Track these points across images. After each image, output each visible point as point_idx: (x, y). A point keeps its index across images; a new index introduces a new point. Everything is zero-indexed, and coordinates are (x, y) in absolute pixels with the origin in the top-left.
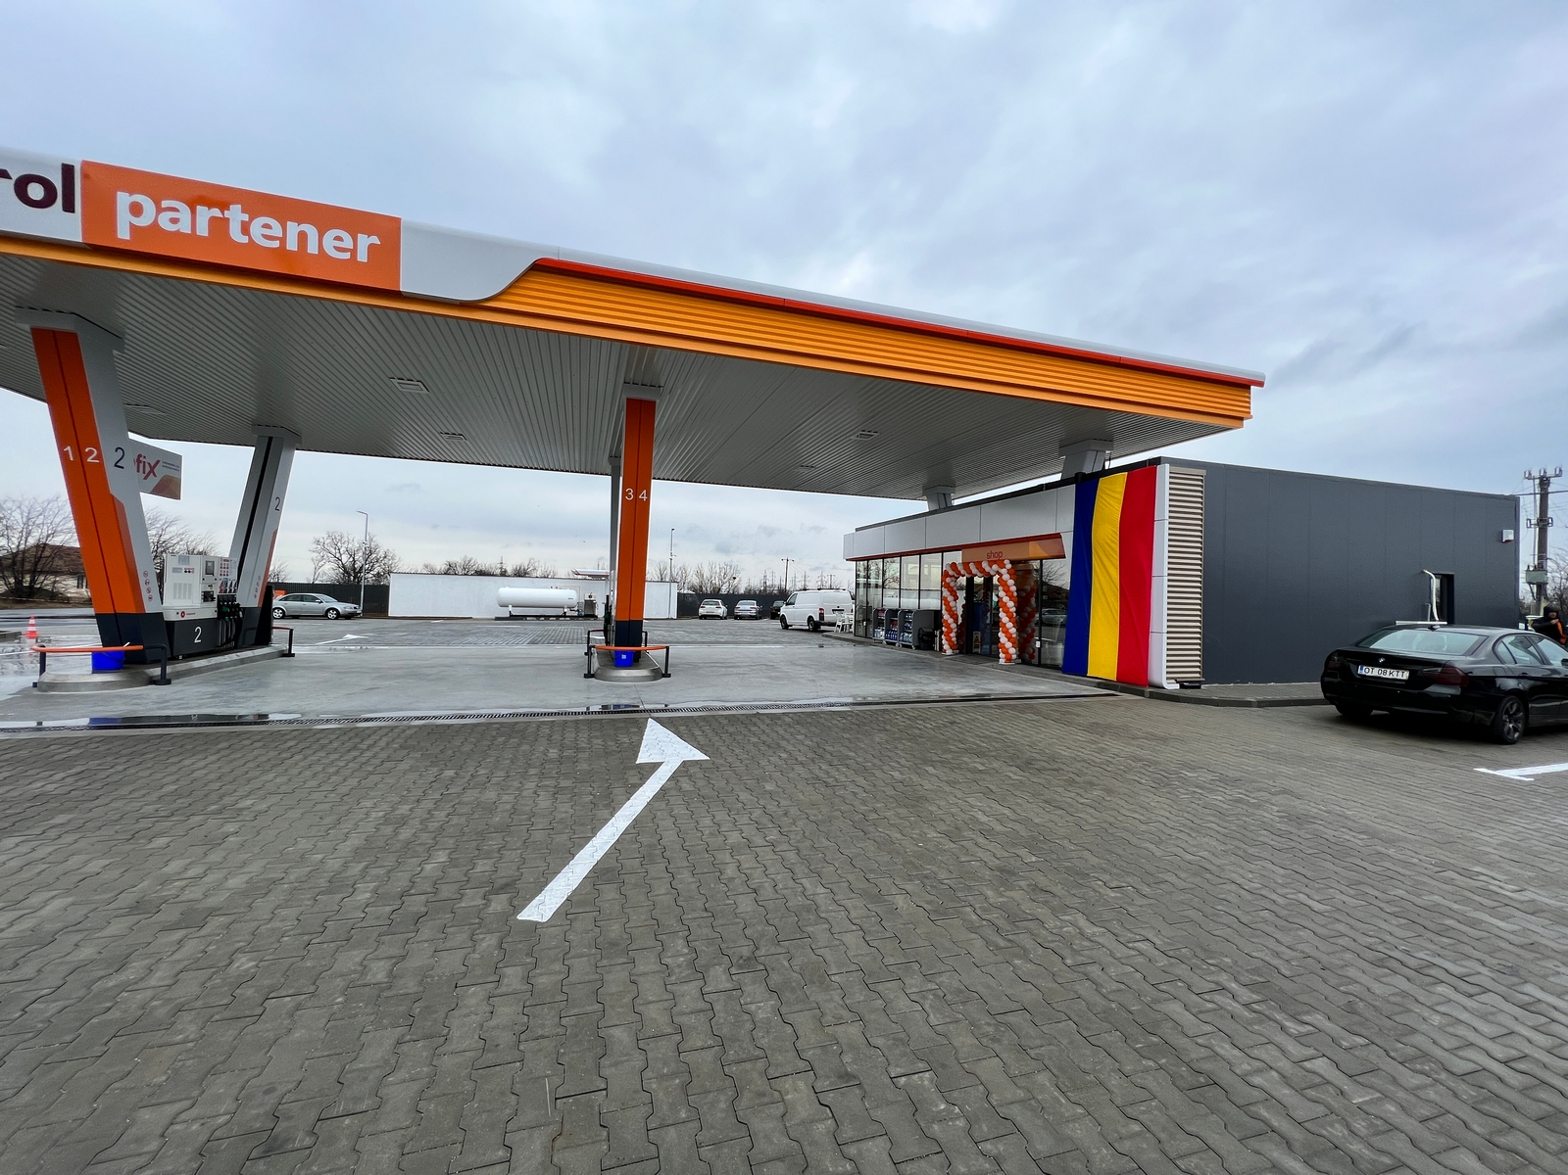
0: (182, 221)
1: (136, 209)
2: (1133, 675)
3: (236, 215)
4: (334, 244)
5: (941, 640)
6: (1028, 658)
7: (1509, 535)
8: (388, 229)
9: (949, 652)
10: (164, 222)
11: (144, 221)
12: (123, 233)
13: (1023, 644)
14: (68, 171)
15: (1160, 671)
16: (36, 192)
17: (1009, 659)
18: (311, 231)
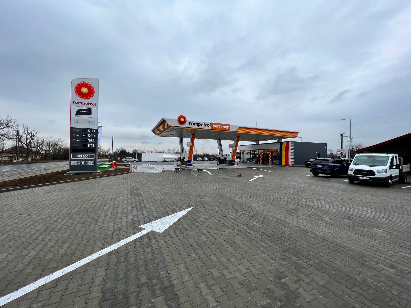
0: (217, 126)
1: (214, 126)
2: (287, 164)
3: (220, 126)
4: (226, 127)
5: (259, 162)
6: (273, 164)
7: (326, 148)
8: (229, 125)
9: (261, 164)
10: (216, 127)
11: (214, 127)
12: (213, 128)
13: (272, 162)
14: (210, 123)
15: (290, 163)
16: (208, 125)
17: (271, 164)
18: (224, 126)
